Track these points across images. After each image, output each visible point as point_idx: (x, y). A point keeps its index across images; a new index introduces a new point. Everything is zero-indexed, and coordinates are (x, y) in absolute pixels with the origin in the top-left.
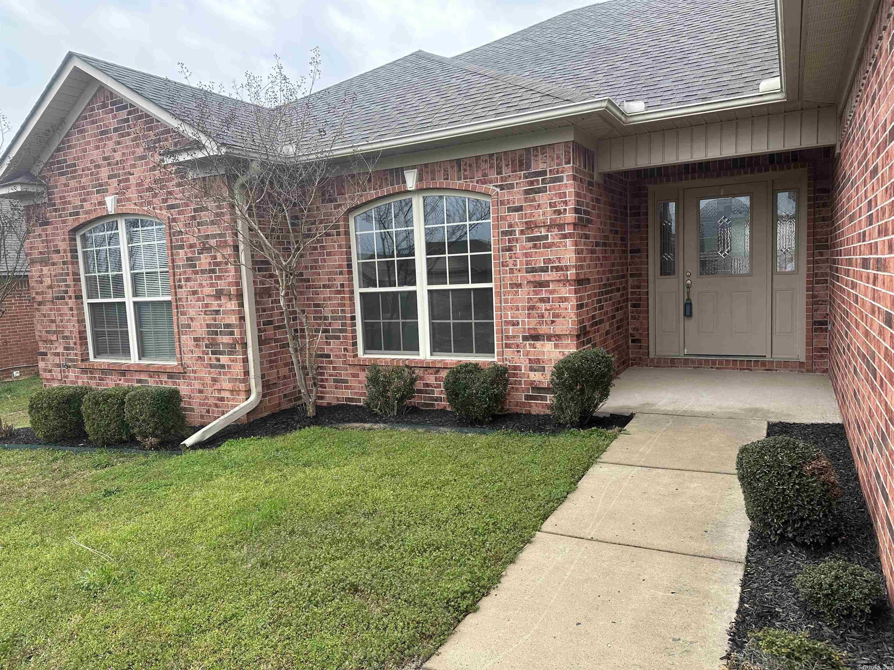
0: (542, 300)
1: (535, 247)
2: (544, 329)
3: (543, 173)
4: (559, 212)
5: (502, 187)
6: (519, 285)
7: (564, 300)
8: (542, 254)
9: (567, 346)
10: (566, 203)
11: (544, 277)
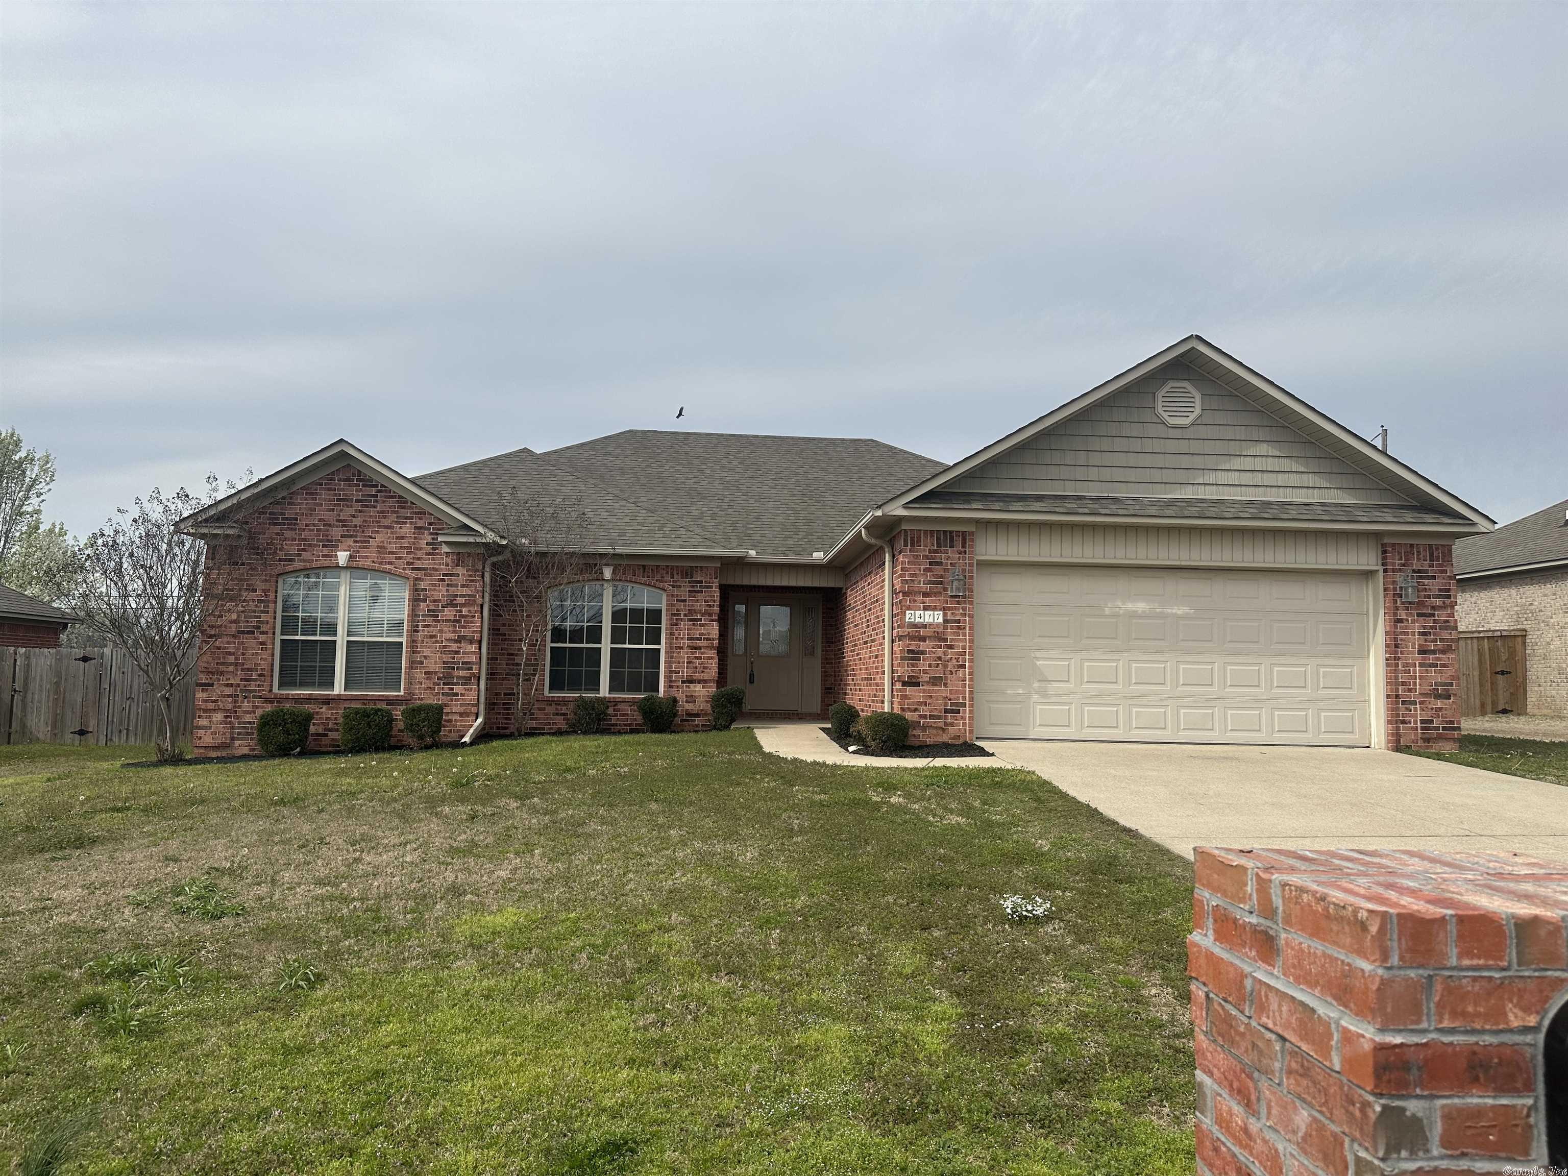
0: (697, 658)
1: (694, 625)
2: (697, 676)
3: (701, 582)
4: (710, 606)
5: (673, 586)
6: (682, 648)
7: (712, 658)
8: (698, 630)
9: (711, 687)
10: (714, 601)
11: (699, 643)
